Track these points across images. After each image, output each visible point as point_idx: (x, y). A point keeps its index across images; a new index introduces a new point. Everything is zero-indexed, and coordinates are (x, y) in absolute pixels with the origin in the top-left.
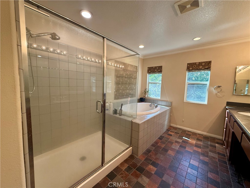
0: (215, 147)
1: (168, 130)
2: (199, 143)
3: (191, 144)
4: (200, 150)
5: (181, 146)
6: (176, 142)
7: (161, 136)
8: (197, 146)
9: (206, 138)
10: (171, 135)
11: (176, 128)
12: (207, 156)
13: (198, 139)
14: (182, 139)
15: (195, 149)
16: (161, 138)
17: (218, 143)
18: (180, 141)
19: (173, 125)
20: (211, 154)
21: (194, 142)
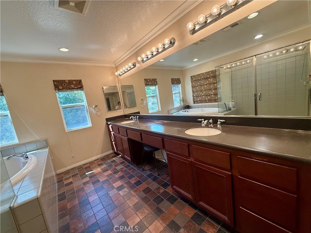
0: (114, 161)
1: (60, 181)
2: (103, 167)
3: (99, 173)
4: (110, 172)
5: (93, 183)
6: (85, 184)
8: (105, 170)
9: (103, 159)
10: (71, 183)
11: (68, 172)
12: (118, 172)
13: (100, 165)
14: (86, 176)
15: (106, 174)
17: (113, 157)
18: (87, 179)
19: (59, 171)
20: (118, 168)
21: (99, 170)
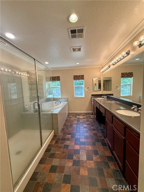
0: (90, 116)
1: (68, 115)
2: (84, 117)
3: (81, 119)
4: (85, 120)
5: (77, 121)
6: (75, 120)
7: (66, 120)
8: (84, 118)
9: (86, 114)
10: (71, 117)
11: (72, 113)
12: (89, 121)
14: (77, 117)
15: (83, 120)
16: (66, 121)
17: (91, 115)
18: (76, 119)
19: (70, 112)
20: (90, 120)
21: (82, 117)
